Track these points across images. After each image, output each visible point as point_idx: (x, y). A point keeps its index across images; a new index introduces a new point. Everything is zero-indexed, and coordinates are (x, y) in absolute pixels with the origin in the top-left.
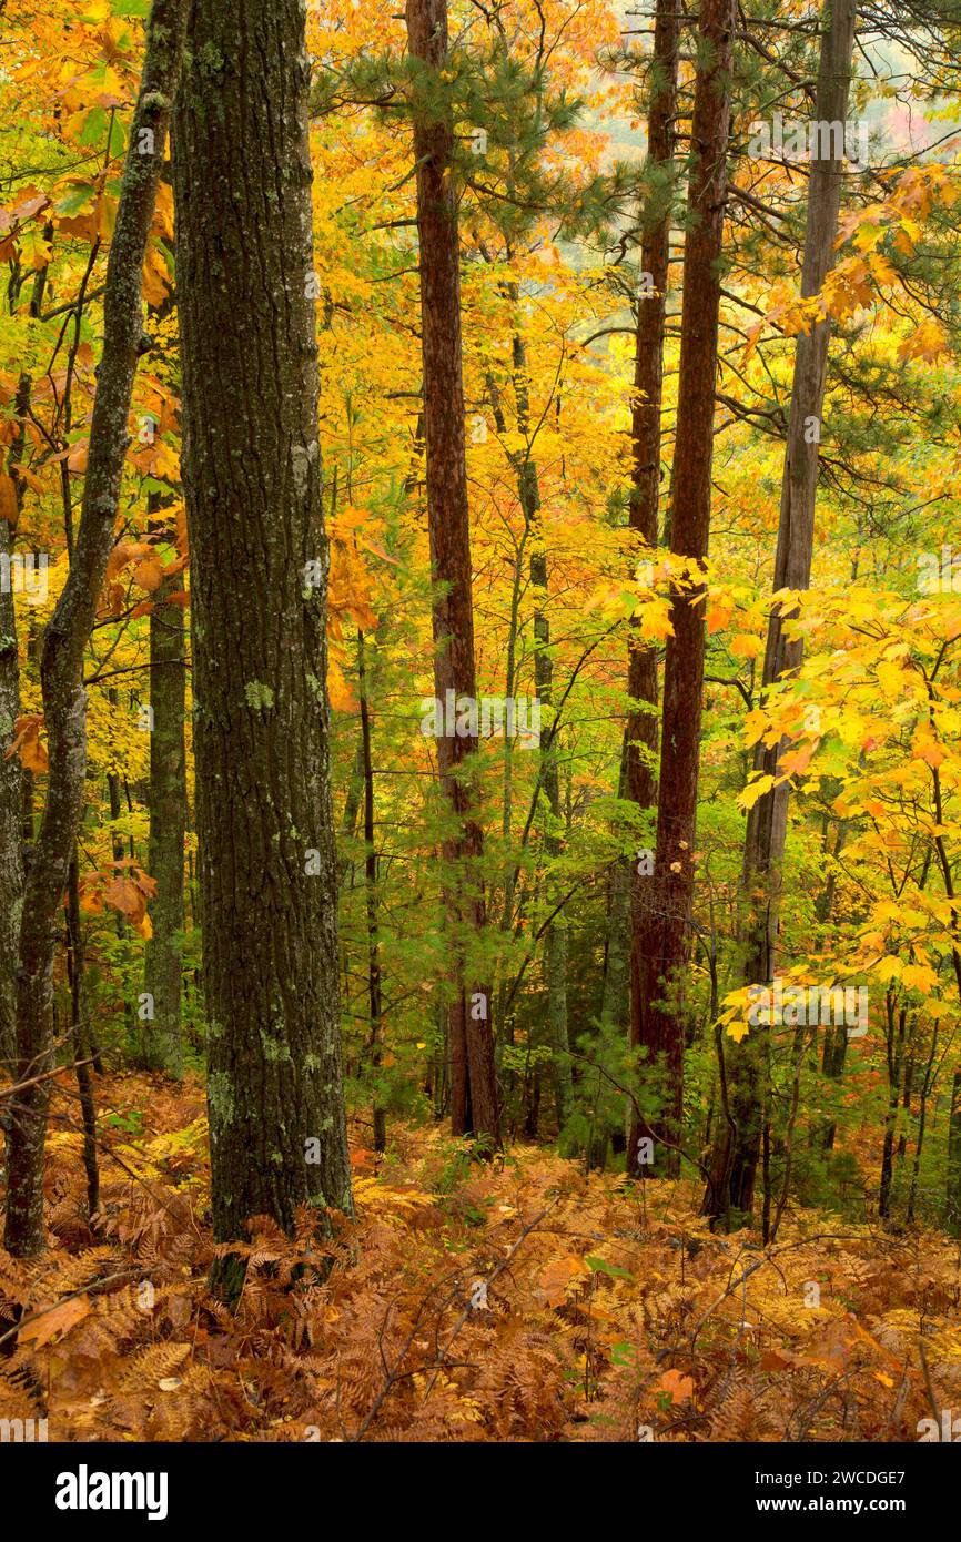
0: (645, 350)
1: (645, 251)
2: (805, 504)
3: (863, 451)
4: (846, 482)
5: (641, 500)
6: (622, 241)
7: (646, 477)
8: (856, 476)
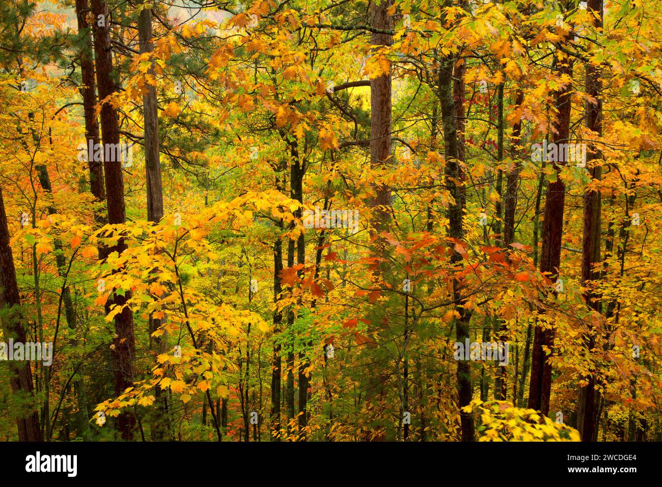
0: (88, 112)
1: (83, 68)
2: (157, 178)
3: (190, 151)
4: (185, 165)
5: (95, 179)
6: (72, 64)
7: (96, 169)
8: (189, 163)
